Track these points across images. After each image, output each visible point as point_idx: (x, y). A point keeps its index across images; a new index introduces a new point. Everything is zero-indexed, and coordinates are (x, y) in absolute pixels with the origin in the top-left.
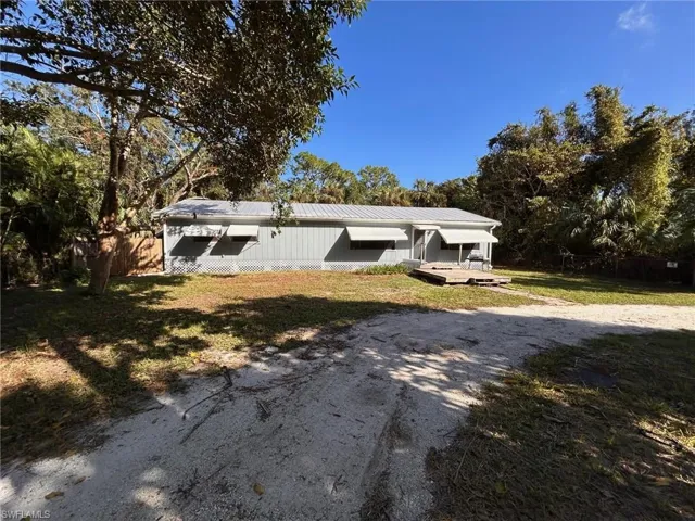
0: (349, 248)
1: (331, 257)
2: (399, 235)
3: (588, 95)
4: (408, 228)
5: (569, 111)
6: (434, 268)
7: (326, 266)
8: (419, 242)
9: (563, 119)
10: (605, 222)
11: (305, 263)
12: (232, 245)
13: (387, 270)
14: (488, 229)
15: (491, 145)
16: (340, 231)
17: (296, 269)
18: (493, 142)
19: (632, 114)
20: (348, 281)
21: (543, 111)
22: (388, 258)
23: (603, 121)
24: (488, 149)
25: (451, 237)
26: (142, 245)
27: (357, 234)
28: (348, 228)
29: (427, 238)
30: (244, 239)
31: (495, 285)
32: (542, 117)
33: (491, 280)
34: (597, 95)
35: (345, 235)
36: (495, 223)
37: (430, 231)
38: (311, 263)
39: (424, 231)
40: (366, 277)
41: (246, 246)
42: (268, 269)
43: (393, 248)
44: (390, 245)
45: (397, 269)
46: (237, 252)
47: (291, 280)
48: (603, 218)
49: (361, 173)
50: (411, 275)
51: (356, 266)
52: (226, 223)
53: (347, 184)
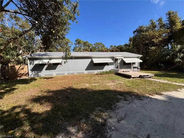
0: (93, 66)
1: (87, 69)
2: (110, 61)
3: (166, 14)
4: (113, 58)
5: (160, 20)
6: (123, 72)
7: (86, 72)
8: (116, 63)
9: (158, 23)
10: (179, 54)
11: (79, 72)
12: (53, 66)
13: (107, 73)
14: (138, 57)
15: (134, 33)
16: (90, 60)
17: (76, 73)
18: (134, 32)
19: (181, 19)
20: (94, 78)
21: (151, 21)
22: (107, 68)
23: (172, 21)
24: (133, 34)
25: (127, 61)
26: (20, 68)
27: (96, 61)
28: (93, 59)
29: (119, 61)
30: (57, 64)
31: (150, 78)
32: (151, 23)
33: (148, 76)
34: (169, 14)
35: (92, 61)
36: (141, 56)
37: (120, 59)
38: (81, 71)
39: (118, 59)
40: (100, 76)
41: (58, 67)
42: (66, 74)
43: (108, 65)
44: (107, 64)
45: (110, 72)
46: (55, 69)
47: (73, 78)
48: (177, 52)
49: (94, 45)
50: (115, 74)
51: (96, 72)
52: (51, 59)
53: (91, 48)
